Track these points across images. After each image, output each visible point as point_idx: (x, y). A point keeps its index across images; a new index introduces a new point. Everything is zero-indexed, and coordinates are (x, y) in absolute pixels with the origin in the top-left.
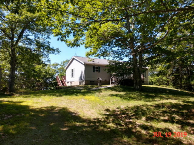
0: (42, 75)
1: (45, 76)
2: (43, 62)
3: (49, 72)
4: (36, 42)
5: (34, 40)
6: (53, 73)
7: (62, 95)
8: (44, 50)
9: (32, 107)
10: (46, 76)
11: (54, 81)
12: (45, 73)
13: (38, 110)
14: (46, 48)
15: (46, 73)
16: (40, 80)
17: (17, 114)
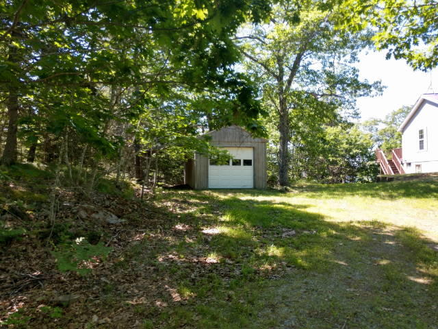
0: (340, 148)
1: (348, 151)
2: (343, 119)
3: (356, 141)
4: (325, 76)
5: (321, 71)
6: (367, 143)
7: (396, 197)
8: (344, 90)
9: (331, 218)
10: (350, 150)
11: (371, 163)
12: (347, 143)
13: (343, 225)
14: (348, 85)
15: (351, 144)
16: (336, 161)
17: (304, 229)
